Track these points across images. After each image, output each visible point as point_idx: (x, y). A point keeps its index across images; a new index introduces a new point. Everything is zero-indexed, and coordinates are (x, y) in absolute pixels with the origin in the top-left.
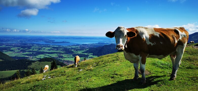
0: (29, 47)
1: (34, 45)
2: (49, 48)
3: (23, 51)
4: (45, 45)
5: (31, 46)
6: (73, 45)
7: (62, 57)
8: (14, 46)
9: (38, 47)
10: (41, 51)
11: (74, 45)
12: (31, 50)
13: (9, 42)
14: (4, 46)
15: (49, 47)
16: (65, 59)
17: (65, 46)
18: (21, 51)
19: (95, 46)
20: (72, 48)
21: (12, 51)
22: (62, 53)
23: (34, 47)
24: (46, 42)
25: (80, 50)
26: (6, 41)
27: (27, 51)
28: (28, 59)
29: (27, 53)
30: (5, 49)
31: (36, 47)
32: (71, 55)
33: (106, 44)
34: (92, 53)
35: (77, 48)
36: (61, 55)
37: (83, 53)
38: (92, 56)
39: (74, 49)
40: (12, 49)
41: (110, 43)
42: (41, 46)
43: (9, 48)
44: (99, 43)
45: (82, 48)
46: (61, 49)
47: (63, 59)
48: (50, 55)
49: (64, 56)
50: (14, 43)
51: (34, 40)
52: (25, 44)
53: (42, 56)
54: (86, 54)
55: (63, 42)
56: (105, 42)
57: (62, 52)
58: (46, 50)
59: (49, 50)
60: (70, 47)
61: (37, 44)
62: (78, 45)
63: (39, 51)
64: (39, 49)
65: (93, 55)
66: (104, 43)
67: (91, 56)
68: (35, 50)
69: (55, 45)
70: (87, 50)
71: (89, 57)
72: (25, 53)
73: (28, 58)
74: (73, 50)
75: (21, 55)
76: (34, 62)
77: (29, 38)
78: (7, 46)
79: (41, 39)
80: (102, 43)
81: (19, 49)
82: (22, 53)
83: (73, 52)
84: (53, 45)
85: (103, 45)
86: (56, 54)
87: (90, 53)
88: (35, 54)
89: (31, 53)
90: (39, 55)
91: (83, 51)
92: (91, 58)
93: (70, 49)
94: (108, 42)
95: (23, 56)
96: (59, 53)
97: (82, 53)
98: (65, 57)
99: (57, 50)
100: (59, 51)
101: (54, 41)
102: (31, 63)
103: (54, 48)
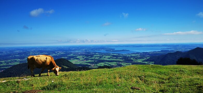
0: (92, 56)
1: (96, 54)
2: (109, 57)
4: (106, 53)
5: (93, 55)
6: (132, 54)
8: (80, 55)
9: (99, 55)
10: (102, 59)
11: (134, 53)
12: (93, 58)
13: (76, 51)
14: (72, 55)
15: (109, 55)
17: (124, 54)
18: (85, 59)
19: (157, 54)
20: (132, 57)
21: (78, 59)
24: (106, 50)
25: (140, 58)
26: (74, 51)
27: (90, 60)
29: (89, 61)
30: (73, 57)
32: (130, 64)
33: (171, 51)
34: (153, 62)
35: (137, 56)
36: (120, 63)
37: (143, 61)
39: (134, 57)
40: (78, 57)
41: (176, 51)
42: (102, 55)
43: (76, 56)
44: (162, 51)
45: (143, 55)
46: (121, 57)
48: (110, 63)
49: (122, 64)
50: (80, 52)
51: (96, 49)
52: (88, 53)
53: (102, 64)
54: (146, 63)
55: (123, 50)
56: (170, 50)
57: (121, 60)
58: (106, 58)
59: (109, 58)
60: (129, 56)
61: (99, 53)
62: (138, 53)
63: (100, 59)
64: (100, 58)
66: (168, 51)
68: (97, 58)
69: (115, 54)
70: (148, 58)
72: (88, 61)
73: (90, 66)
74: (132, 59)
77: (92, 47)
78: (74, 54)
79: (102, 48)
80: (166, 51)
81: (83, 57)
82: (85, 61)
83: (132, 61)
84: (113, 54)
85: (167, 53)
86: (115, 62)
87: (151, 62)
88: (96, 62)
89: (93, 61)
90: (100, 63)
91: (143, 60)
93: (129, 57)
94: (173, 50)
95: (86, 64)
96: (118, 61)
98: (124, 65)
99: (117, 58)
100: (118, 60)
101: (114, 49)
103: (114, 56)
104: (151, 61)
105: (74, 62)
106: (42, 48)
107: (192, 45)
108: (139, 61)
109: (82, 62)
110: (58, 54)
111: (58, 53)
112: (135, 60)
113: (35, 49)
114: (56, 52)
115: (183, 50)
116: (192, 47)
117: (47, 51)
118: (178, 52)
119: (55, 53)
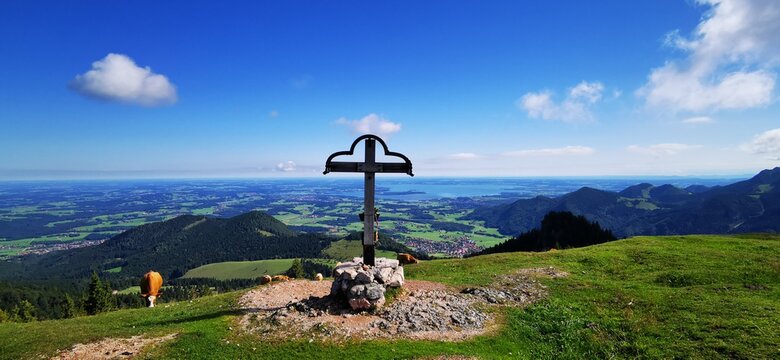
0: (333, 205)
1: (344, 200)
3: (319, 214)
5: (337, 202)
6: (432, 201)
7: (405, 230)
8: (302, 203)
9: (350, 205)
11: (436, 200)
12: (335, 211)
13: (293, 193)
14: (281, 202)
16: (414, 235)
17: (414, 200)
18: (314, 214)
19: (490, 202)
20: (431, 208)
21: (297, 213)
22: (407, 221)
23: (343, 204)
25: (451, 212)
27: (328, 215)
28: (327, 233)
29: (327, 218)
30: (284, 208)
31: (347, 204)
32: (427, 225)
34: (483, 222)
35: (443, 207)
36: (404, 224)
37: (458, 219)
38: (482, 229)
39: (435, 209)
40: (296, 209)
41: (535, 194)
43: (291, 206)
44: (503, 195)
45: (459, 204)
46: (405, 210)
47: (407, 235)
49: (409, 226)
50: (301, 195)
51: (344, 188)
52: (324, 198)
54: (466, 223)
55: (410, 193)
56: (521, 192)
57: (406, 217)
60: (426, 206)
61: (350, 198)
62: (445, 200)
64: (354, 210)
65: (486, 227)
66: (516, 195)
67: (478, 228)
68: (345, 211)
69: (390, 200)
70: (470, 211)
71: (473, 231)
72: (322, 219)
73: (327, 230)
74: (431, 213)
75: (313, 222)
76: (335, 239)
78: (287, 201)
81: (311, 209)
82: (316, 218)
83: (432, 218)
84: (385, 200)
85: (517, 198)
86: (391, 222)
87: (477, 222)
88: (343, 221)
89: (336, 218)
90: (352, 224)
91: (459, 216)
92: (481, 233)
93: (424, 209)
95: (318, 225)
96: (399, 220)
97: (455, 221)
98: (412, 229)
99: (395, 212)
100: (397, 215)
101: (388, 189)
102: (329, 244)
103: (387, 206)
104: (476, 219)
105: (287, 220)
106: (203, 183)
107: (572, 181)
108: (450, 219)
109: (309, 220)
110: (247, 199)
111: (245, 197)
112: (439, 218)
113: (184, 187)
114: (241, 196)
115: (551, 193)
116: (571, 187)
117: (214, 192)
118: (539, 199)
119: (238, 198)
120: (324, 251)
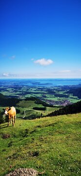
0: (20, 88)
1: (24, 86)
2: (35, 89)
3: (16, 91)
7: (45, 97)
8: (9, 87)
10: (29, 91)
11: (56, 87)
12: (21, 90)
14: (2, 87)
15: (35, 88)
16: (48, 99)
18: (14, 91)
19: (75, 87)
20: (54, 89)
21: (8, 91)
25: (61, 91)
28: (18, 98)
29: (18, 93)
30: (4, 90)
31: (25, 88)
32: (53, 95)
34: (72, 94)
35: (59, 89)
36: (45, 95)
37: (64, 93)
38: (72, 96)
39: (56, 90)
42: (29, 87)
43: (6, 89)
45: (64, 88)
46: (45, 90)
47: (46, 99)
48: (36, 95)
49: (47, 95)
52: (17, 86)
53: (29, 96)
54: (67, 94)
57: (46, 92)
58: (33, 90)
59: (35, 91)
61: (26, 86)
63: (27, 91)
65: (73, 96)
67: (71, 96)
68: (24, 90)
70: (68, 90)
71: (69, 97)
74: (55, 91)
75: (13, 94)
76: (21, 100)
78: (4, 87)
81: (12, 90)
82: (14, 93)
83: (55, 93)
86: (41, 94)
88: (24, 94)
89: (21, 93)
90: (27, 95)
92: (72, 98)
93: (52, 90)
95: (15, 95)
99: (42, 91)
100: (43, 92)
102: (19, 102)
103: (39, 89)
104: (70, 93)
105: (4, 93)
108: (61, 93)
109: (11, 93)
112: (57, 93)
120: (17, 104)
